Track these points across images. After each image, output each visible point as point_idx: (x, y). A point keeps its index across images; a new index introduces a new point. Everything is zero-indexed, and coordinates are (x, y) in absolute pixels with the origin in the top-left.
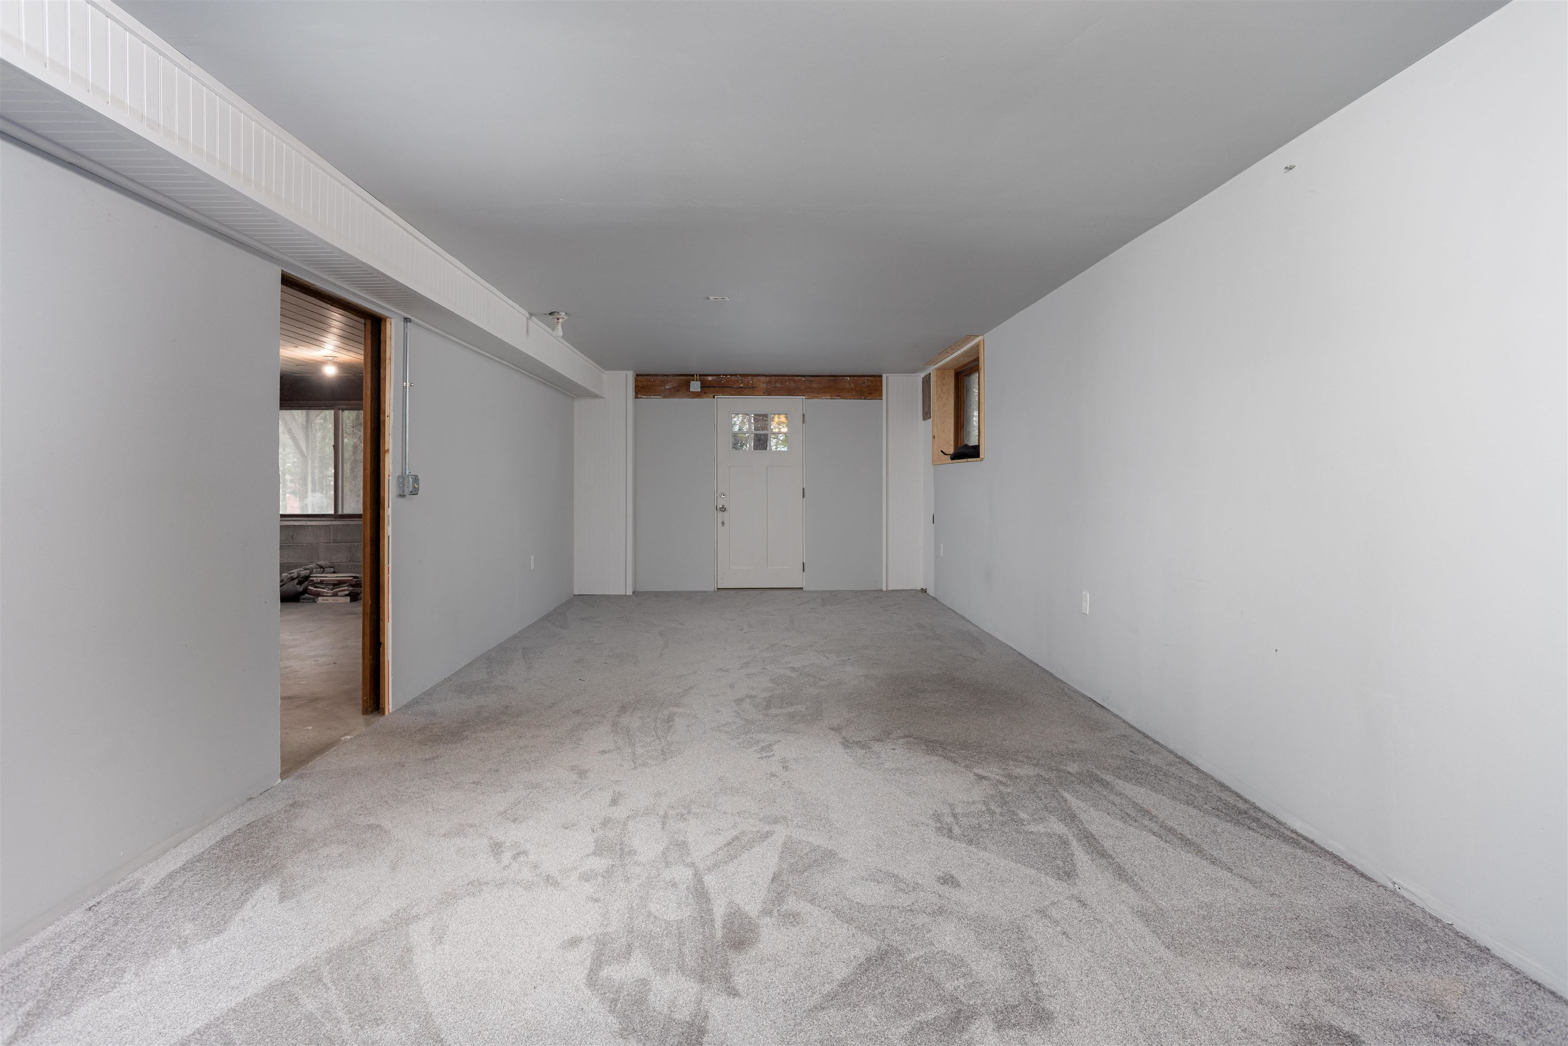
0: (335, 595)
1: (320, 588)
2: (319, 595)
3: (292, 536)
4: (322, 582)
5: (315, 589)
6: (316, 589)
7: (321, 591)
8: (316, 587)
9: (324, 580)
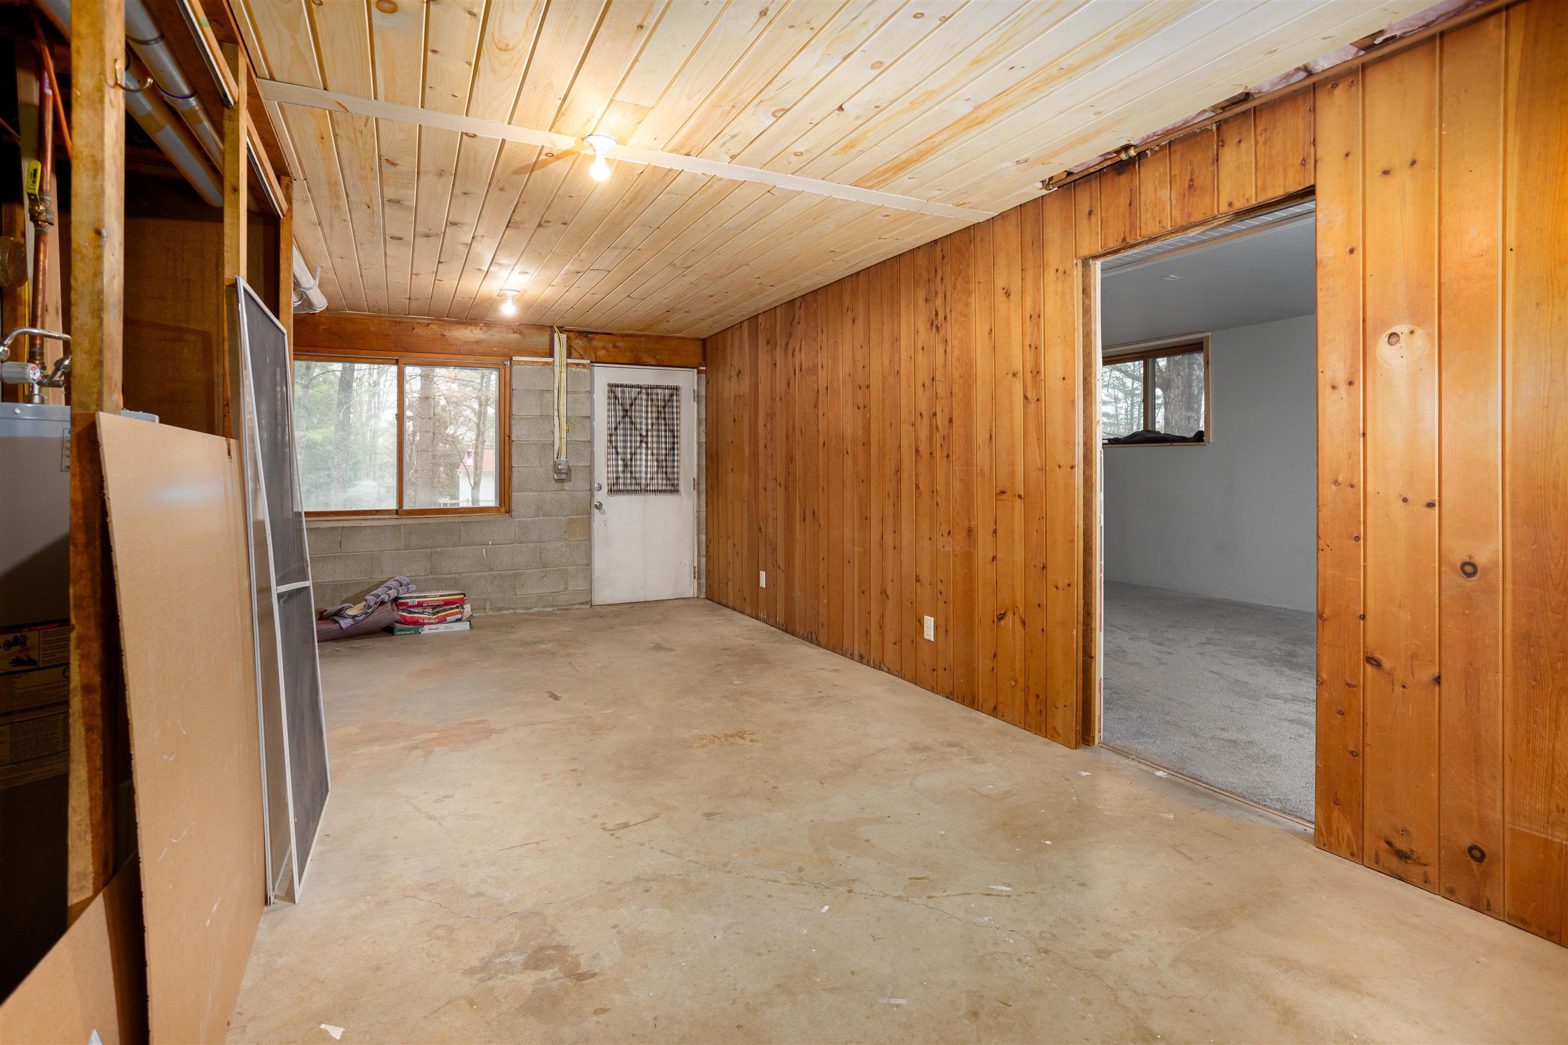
0: (443, 620)
1: (415, 613)
2: (418, 623)
3: (340, 542)
4: (420, 605)
5: (408, 615)
6: (411, 615)
7: (420, 617)
8: (410, 612)
9: (424, 602)
